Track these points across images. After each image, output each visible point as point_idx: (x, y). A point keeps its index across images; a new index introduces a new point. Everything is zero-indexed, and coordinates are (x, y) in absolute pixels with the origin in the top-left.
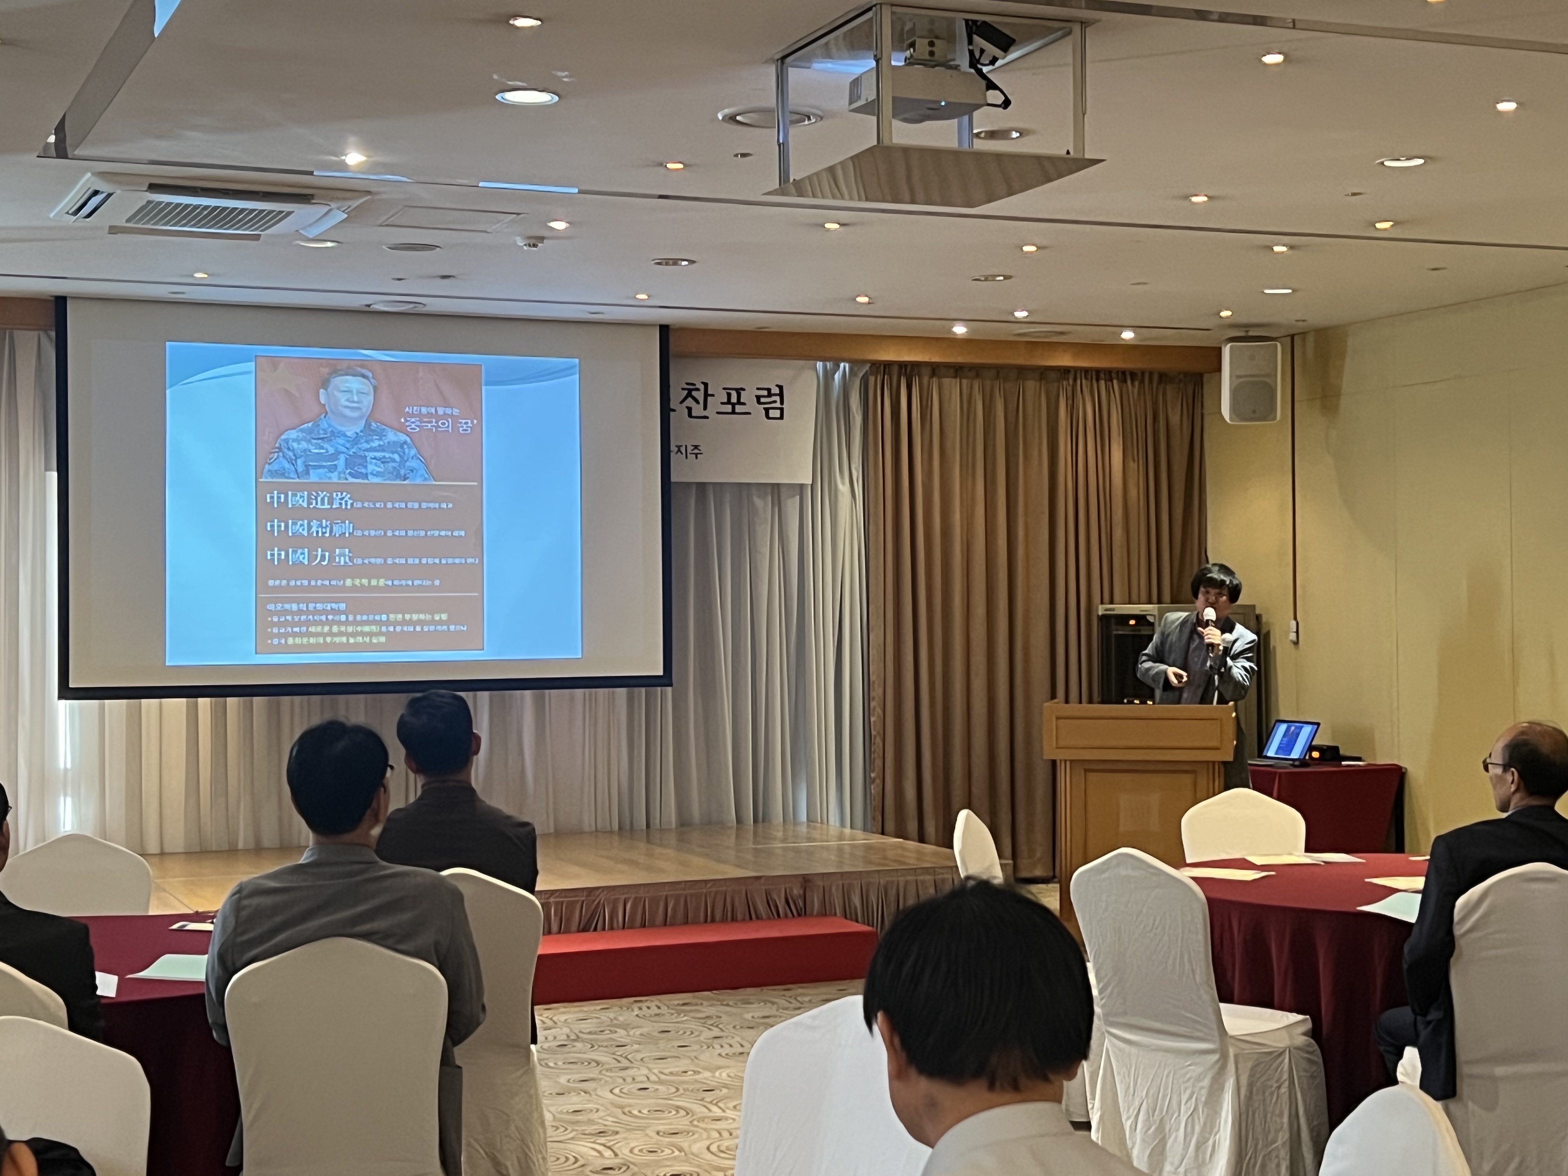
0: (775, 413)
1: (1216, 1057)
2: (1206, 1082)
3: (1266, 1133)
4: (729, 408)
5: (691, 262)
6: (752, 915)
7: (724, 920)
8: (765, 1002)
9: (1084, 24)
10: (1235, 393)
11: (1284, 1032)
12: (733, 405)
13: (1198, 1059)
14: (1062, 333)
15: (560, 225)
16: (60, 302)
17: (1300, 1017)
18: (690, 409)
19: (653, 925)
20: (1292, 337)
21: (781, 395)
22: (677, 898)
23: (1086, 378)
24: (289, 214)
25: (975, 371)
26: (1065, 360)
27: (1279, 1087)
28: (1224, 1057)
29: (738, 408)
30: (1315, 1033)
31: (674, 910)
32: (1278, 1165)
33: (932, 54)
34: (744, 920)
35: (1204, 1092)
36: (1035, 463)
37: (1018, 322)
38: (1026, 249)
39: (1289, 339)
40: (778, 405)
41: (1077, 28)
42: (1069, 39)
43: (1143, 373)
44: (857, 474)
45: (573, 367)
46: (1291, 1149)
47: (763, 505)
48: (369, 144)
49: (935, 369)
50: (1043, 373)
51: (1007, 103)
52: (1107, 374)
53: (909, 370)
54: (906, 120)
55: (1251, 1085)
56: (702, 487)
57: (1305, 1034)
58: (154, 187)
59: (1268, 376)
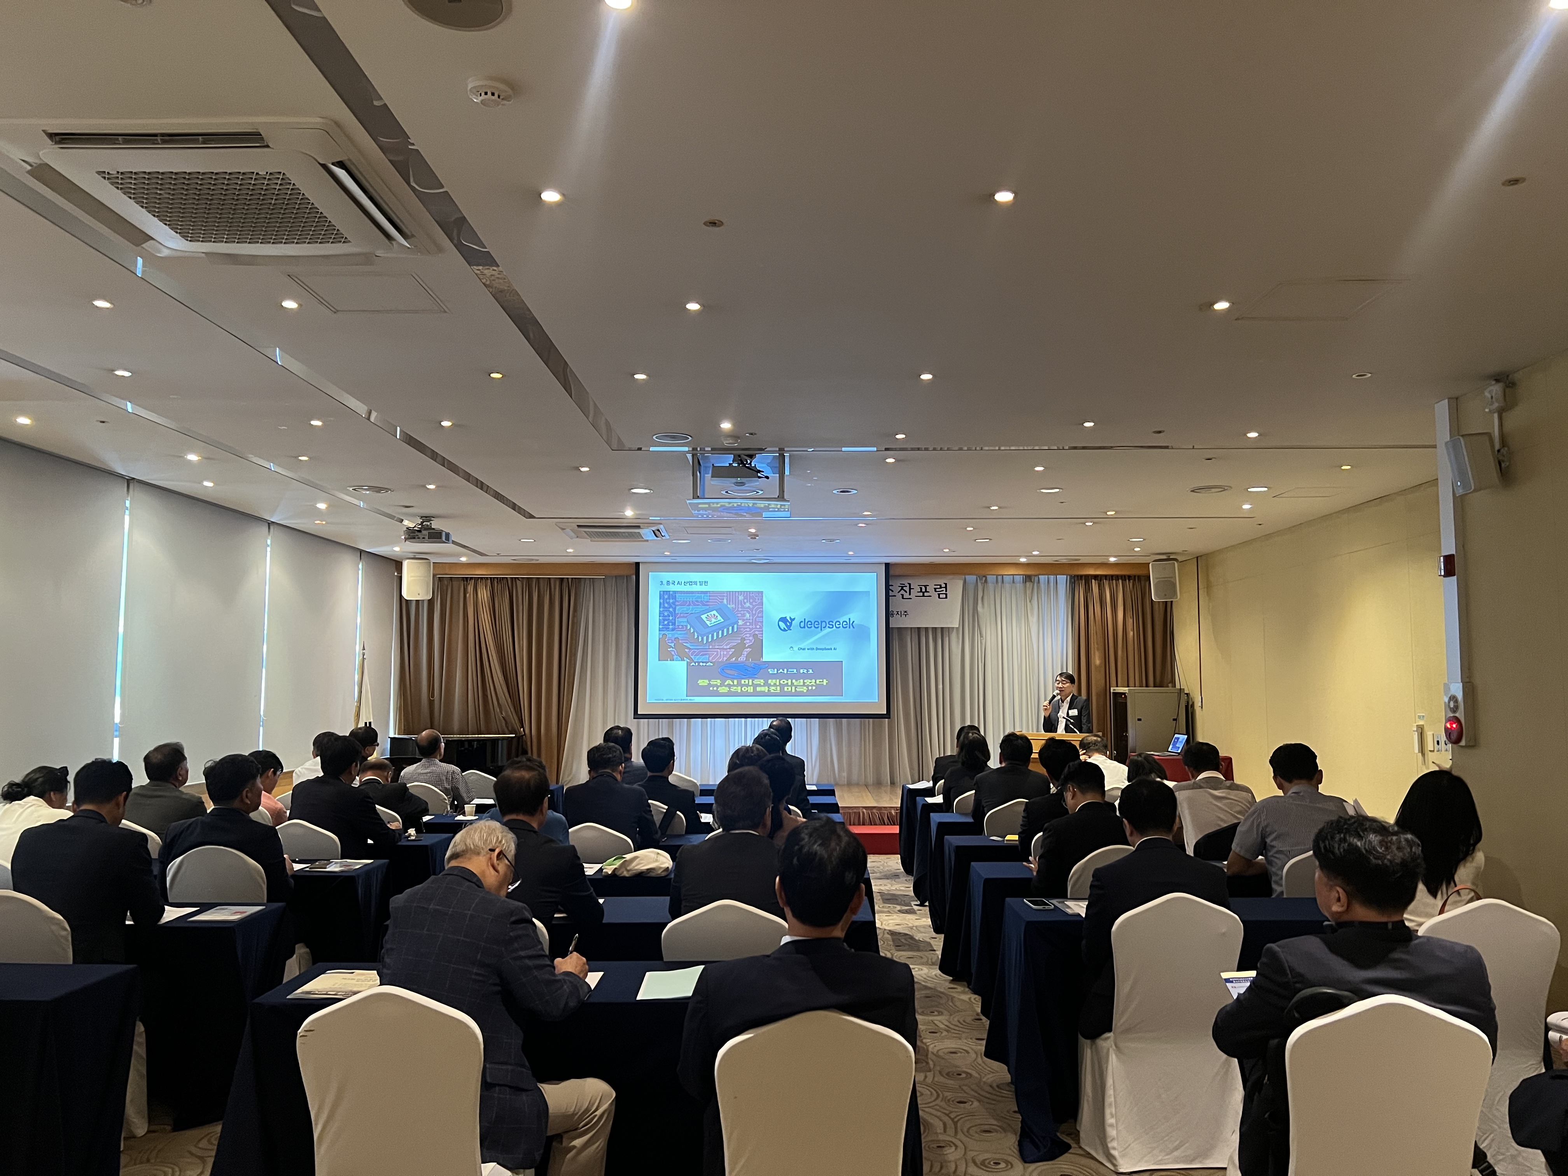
10: (1155, 586)
12: (923, 593)
16: (637, 564)
18: (903, 595)
20: (1197, 558)
21: (946, 587)
23: (1106, 579)
24: (639, 532)
29: (926, 594)
40: (944, 592)
52: (1116, 577)
58: (579, 527)
59: (1171, 578)
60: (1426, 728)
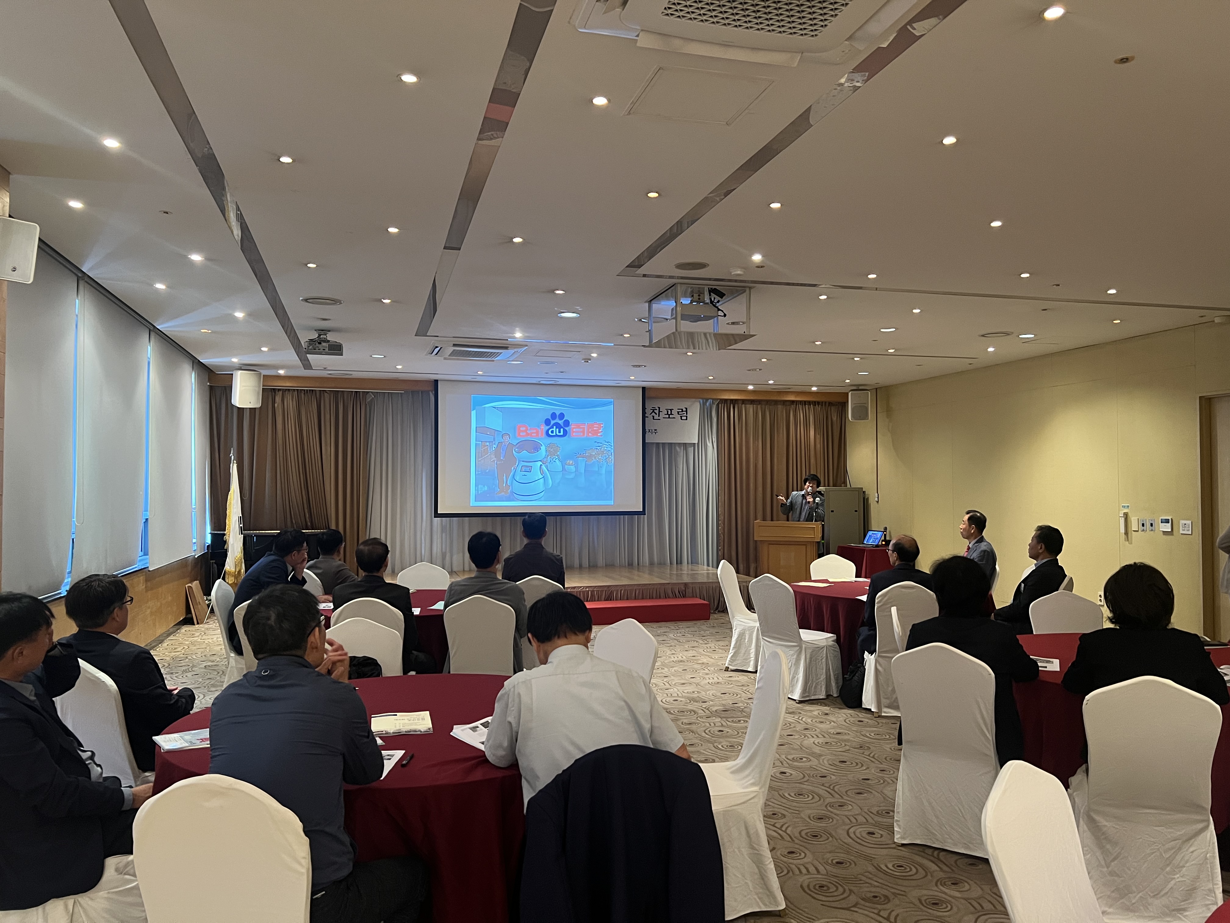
0: (684, 418)
1: (798, 648)
2: (795, 656)
3: (817, 675)
4: (667, 416)
5: (645, 366)
6: (666, 597)
7: (656, 598)
8: (666, 627)
9: (750, 288)
10: (853, 409)
11: (825, 640)
12: (669, 415)
13: (793, 649)
14: (789, 388)
15: (594, 355)
16: (436, 382)
17: (833, 635)
18: (653, 417)
19: (631, 599)
21: (686, 411)
22: (639, 589)
24: (501, 353)
25: (759, 402)
26: (792, 398)
27: (822, 659)
28: (801, 648)
29: (671, 416)
30: (838, 641)
31: (639, 595)
32: (821, 687)
33: (699, 299)
34: (663, 598)
35: (794, 660)
36: (781, 435)
37: (770, 385)
38: (763, 360)
39: (875, 390)
40: (685, 415)
41: (748, 290)
42: (745, 294)
43: (822, 402)
44: (715, 439)
45: (611, 402)
46: (826, 681)
47: (681, 451)
48: (523, 331)
49: (744, 401)
50: (784, 402)
51: (725, 315)
52: (809, 403)
53: (734, 402)
54: (691, 322)
55: (811, 658)
56: (658, 444)
57: (833, 641)
58: (455, 345)
59: (865, 403)
60: (1129, 514)
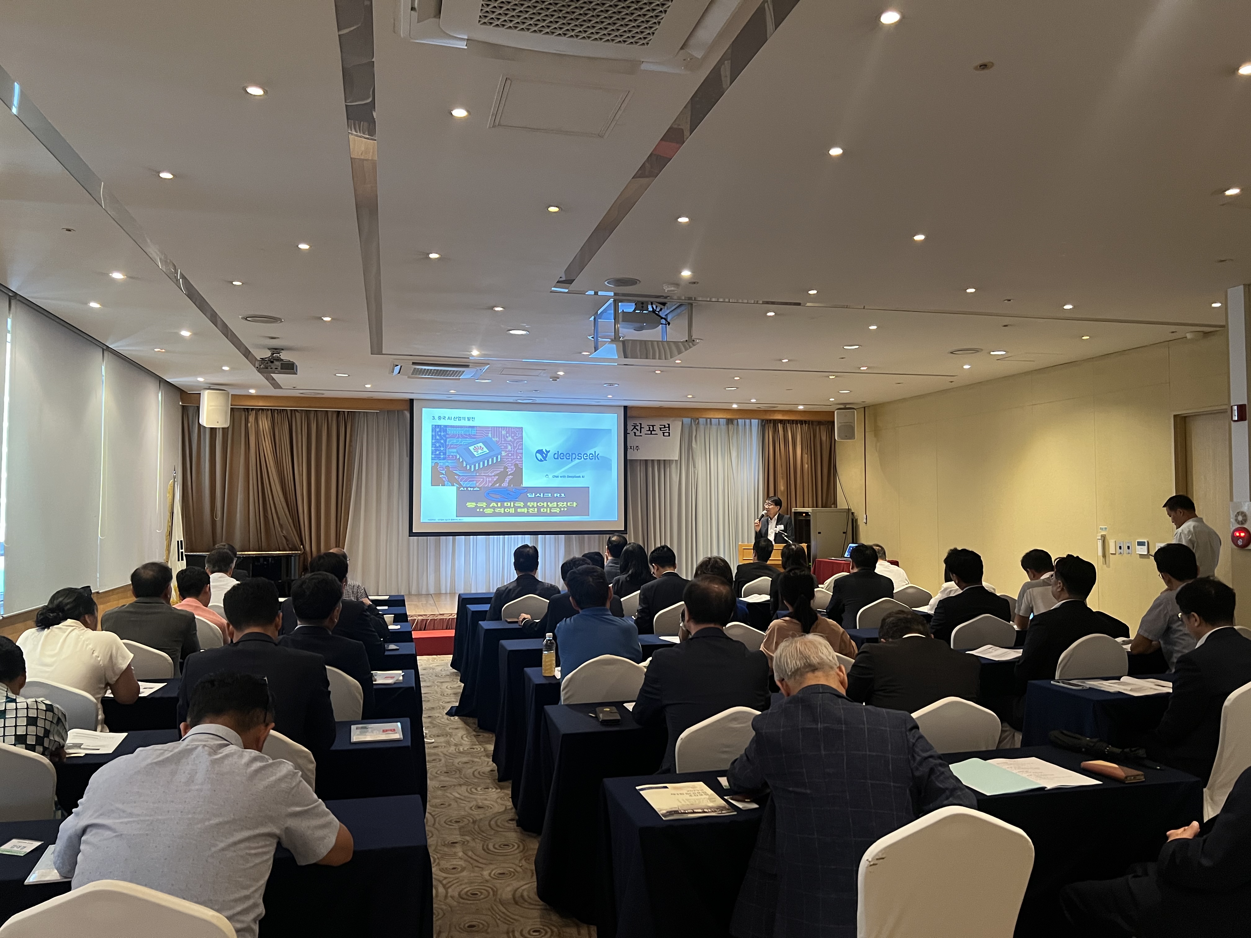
0: (666, 434)
4: (649, 432)
5: (617, 384)
9: (690, 304)
10: (839, 429)
14: (774, 407)
15: (561, 373)
16: (412, 401)
18: (635, 433)
20: (865, 407)
21: (669, 427)
23: (789, 423)
24: (464, 371)
26: (779, 417)
29: (653, 432)
37: (753, 403)
38: (736, 378)
39: (863, 409)
40: (668, 431)
43: (809, 421)
48: (480, 348)
51: (669, 323)
52: (796, 422)
56: (640, 461)
58: (413, 363)
59: (851, 423)
60: (1108, 537)
